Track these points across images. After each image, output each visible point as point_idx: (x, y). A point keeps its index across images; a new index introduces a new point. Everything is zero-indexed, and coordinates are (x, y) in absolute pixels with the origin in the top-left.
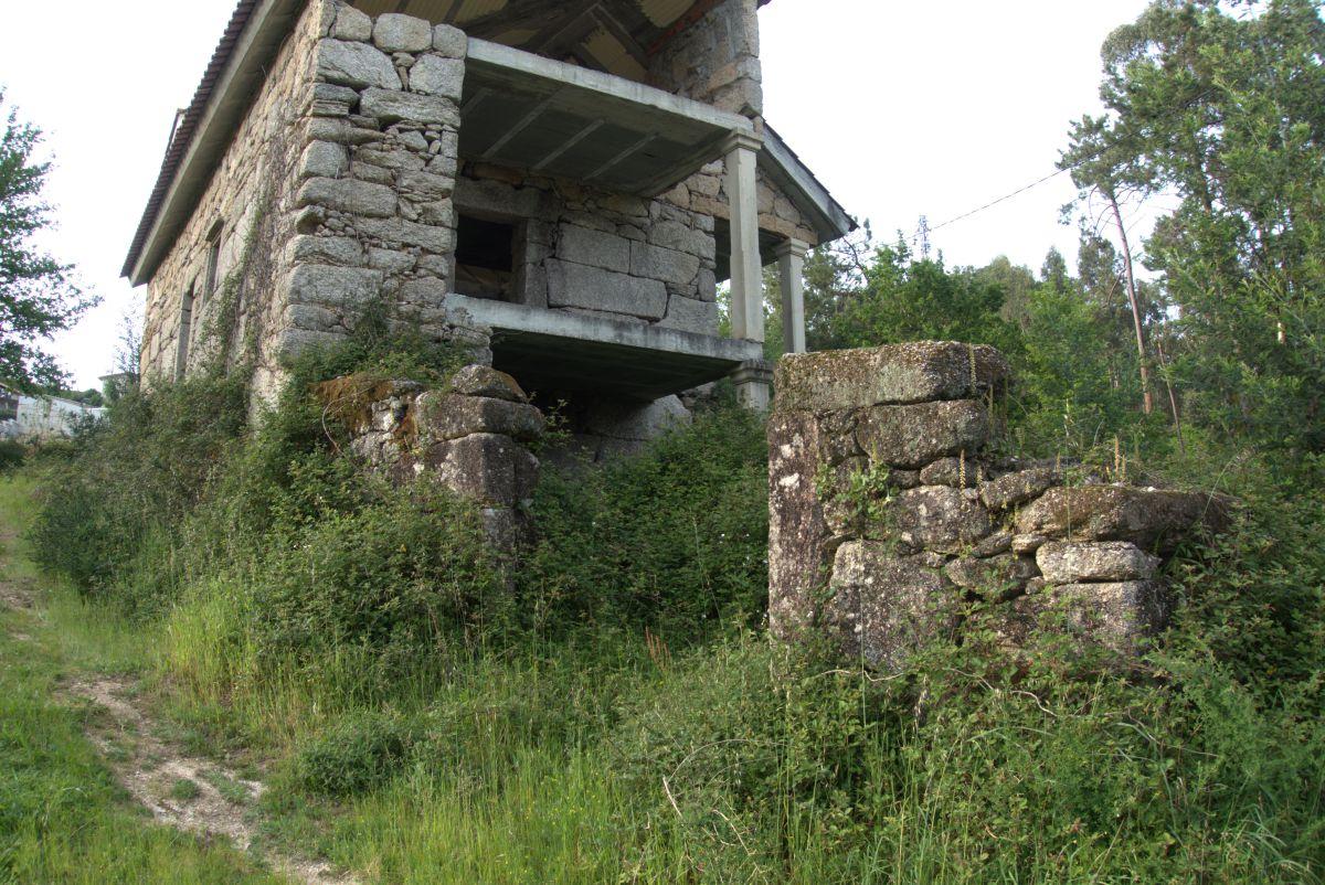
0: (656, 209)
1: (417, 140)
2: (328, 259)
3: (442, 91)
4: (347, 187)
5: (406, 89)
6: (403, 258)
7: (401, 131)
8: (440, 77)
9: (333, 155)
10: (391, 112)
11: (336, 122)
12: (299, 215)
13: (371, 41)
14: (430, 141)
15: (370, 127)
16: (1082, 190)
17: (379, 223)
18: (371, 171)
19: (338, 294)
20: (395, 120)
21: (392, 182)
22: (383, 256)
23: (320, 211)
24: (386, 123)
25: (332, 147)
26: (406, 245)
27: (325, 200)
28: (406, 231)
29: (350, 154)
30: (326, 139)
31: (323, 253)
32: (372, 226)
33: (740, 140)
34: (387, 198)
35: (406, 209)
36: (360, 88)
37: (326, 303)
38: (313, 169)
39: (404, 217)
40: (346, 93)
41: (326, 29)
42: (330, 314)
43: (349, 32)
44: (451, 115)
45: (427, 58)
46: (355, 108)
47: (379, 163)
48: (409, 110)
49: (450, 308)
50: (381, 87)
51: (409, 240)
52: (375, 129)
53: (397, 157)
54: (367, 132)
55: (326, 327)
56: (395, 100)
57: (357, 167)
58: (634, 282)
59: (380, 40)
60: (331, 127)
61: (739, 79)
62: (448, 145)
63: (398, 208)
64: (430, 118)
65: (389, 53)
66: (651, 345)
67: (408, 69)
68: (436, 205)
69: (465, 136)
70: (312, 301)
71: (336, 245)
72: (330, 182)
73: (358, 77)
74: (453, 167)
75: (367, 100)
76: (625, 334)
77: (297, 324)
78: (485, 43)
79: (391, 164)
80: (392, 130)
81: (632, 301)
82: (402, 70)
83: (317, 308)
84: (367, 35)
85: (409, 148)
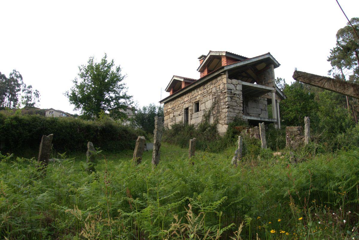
0: (259, 98)
1: (238, 96)
2: (231, 112)
3: (240, 90)
4: (232, 103)
5: (236, 90)
6: (238, 111)
8: (239, 88)
10: (235, 93)
12: (227, 106)
13: (232, 83)
14: (239, 96)
15: (233, 95)
16: (333, 67)
18: (234, 101)
19: (232, 116)
20: (236, 94)
21: (236, 102)
22: (236, 111)
23: (229, 106)
24: (235, 94)
25: (229, 98)
27: (230, 104)
28: (238, 108)
29: (231, 98)
30: (229, 97)
32: (234, 107)
33: (273, 91)
34: (236, 104)
35: (238, 105)
36: (231, 90)
37: (231, 117)
38: (228, 101)
40: (230, 91)
41: (227, 82)
43: (229, 82)
44: (241, 93)
45: (238, 85)
46: (231, 92)
47: (234, 99)
48: (237, 93)
49: (243, 117)
50: (234, 90)
53: (236, 99)
55: (231, 120)
57: (232, 100)
58: (257, 109)
60: (229, 95)
61: (272, 82)
62: (241, 97)
64: (239, 93)
65: (234, 85)
68: (241, 104)
69: (243, 95)
70: (229, 117)
71: (232, 110)
72: (230, 102)
73: (231, 88)
74: (242, 99)
75: (232, 91)
77: (228, 120)
78: (244, 82)
80: (235, 95)
81: (257, 112)
82: (236, 87)
84: (231, 83)
85: (237, 97)
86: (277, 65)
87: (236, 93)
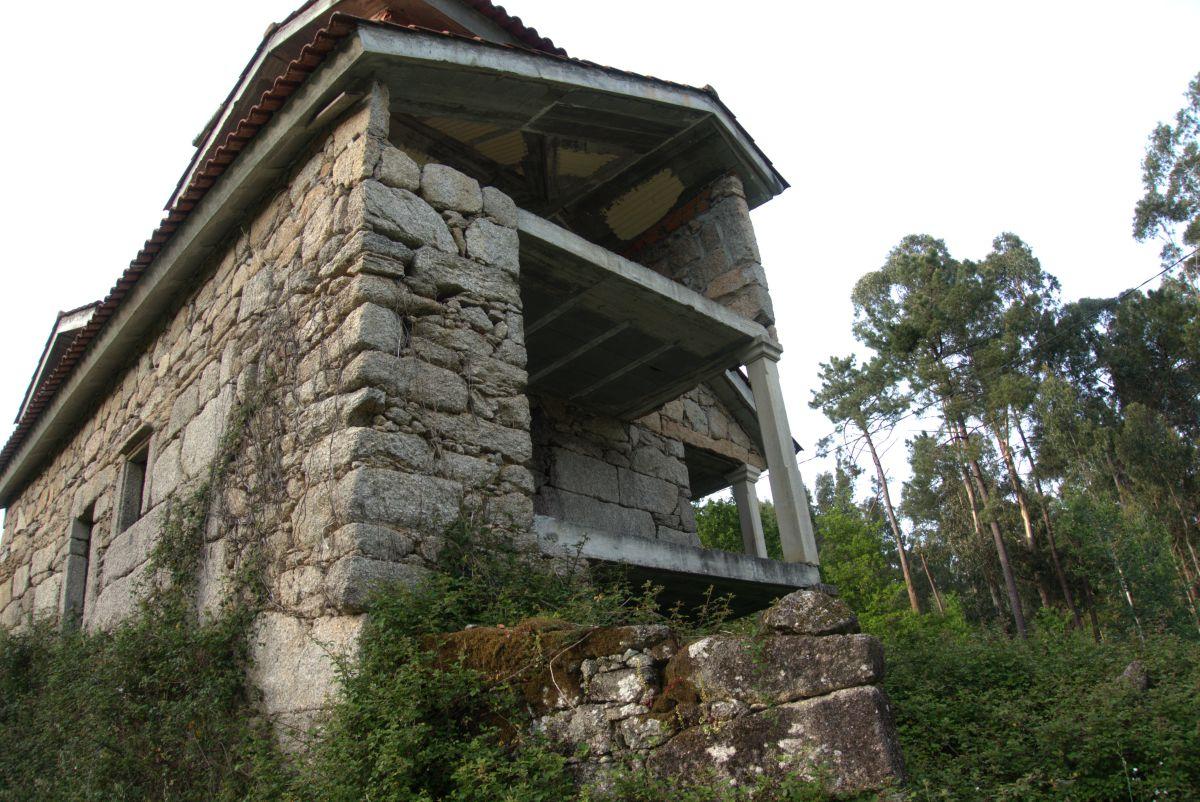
0: (634, 432)
1: (479, 318)
2: (396, 462)
3: (501, 263)
4: (410, 369)
5: (464, 254)
6: (481, 467)
7: (464, 305)
8: (496, 246)
9: (389, 327)
10: (451, 280)
11: (390, 282)
12: (354, 399)
13: (421, 192)
14: (495, 320)
15: (427, 296)
16: (837, 425)
17: (453, 420)
18: (437, 351)
19: (411, 510)
20: (456, 290)
21: (459, 366)
22: (462, 463)
23: (381, 396)
24: (446, 292)
25: (387, 315)
26: (485, 451)
27: (386, 381)
28: (481, 432)
29: (407, 326)
30: (381, 302)
31: (389, 454)
32: (444, 422)
33: (765, 349)
34: (455, 391)
35: (479, 404)
36: (414, 244)
37: (397, 523)
38: (368, 339)
39: (479, 414)
40: (398, 249)
41: (371, 168)
42: (403, 539)
43: (397, 177)
44: (512, 292)
45: (481, 222)
46: (410, 267)
47: (442, 341)
48: (470, 281)
49: (542, 534)
50: (435, 247)
51: (488, 443)
52: (432, 297)
53: (464, 337)
54: (427, 301)
55: (400, 556)
56: (453, 266)
57: (418, 344)
58: (625, 512)
59: (430, 192)
60: (386, 289)
61: (746, 286)
62: (513, 329)
63: (470, 402)
64: (493, 293)
65: (440, 209)
66: (734, 575)
67: (464, 231)
68: (510, 401)
70: (379, 519)
71: (407, 445)
73: (411, 231)
74: (522, 356)
75: (423, 260)
76: (710, 563)
77: (363, 551)
78: (532, 217)
79: (457, 345)
80: (453, 303)
82: (457, 231)
83: (388, 529)
84: (415, 184)
85: (474, 327)
86: (766, 184)
87: (462, 281)
